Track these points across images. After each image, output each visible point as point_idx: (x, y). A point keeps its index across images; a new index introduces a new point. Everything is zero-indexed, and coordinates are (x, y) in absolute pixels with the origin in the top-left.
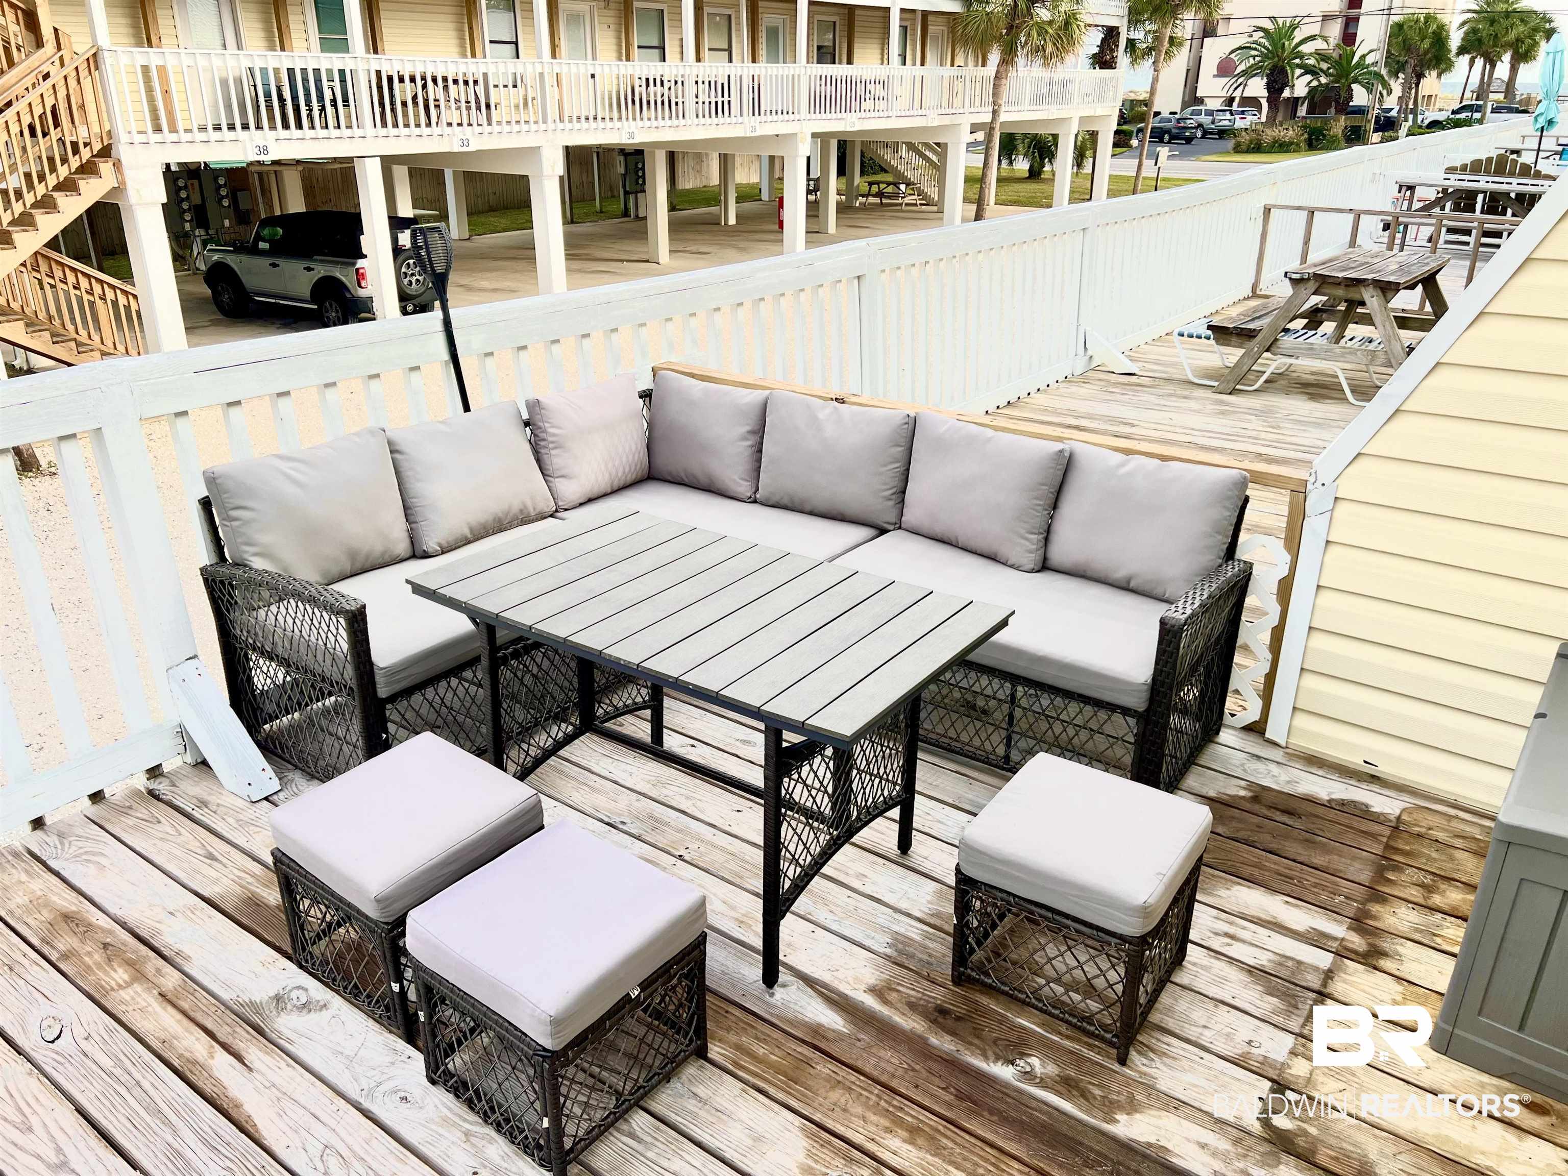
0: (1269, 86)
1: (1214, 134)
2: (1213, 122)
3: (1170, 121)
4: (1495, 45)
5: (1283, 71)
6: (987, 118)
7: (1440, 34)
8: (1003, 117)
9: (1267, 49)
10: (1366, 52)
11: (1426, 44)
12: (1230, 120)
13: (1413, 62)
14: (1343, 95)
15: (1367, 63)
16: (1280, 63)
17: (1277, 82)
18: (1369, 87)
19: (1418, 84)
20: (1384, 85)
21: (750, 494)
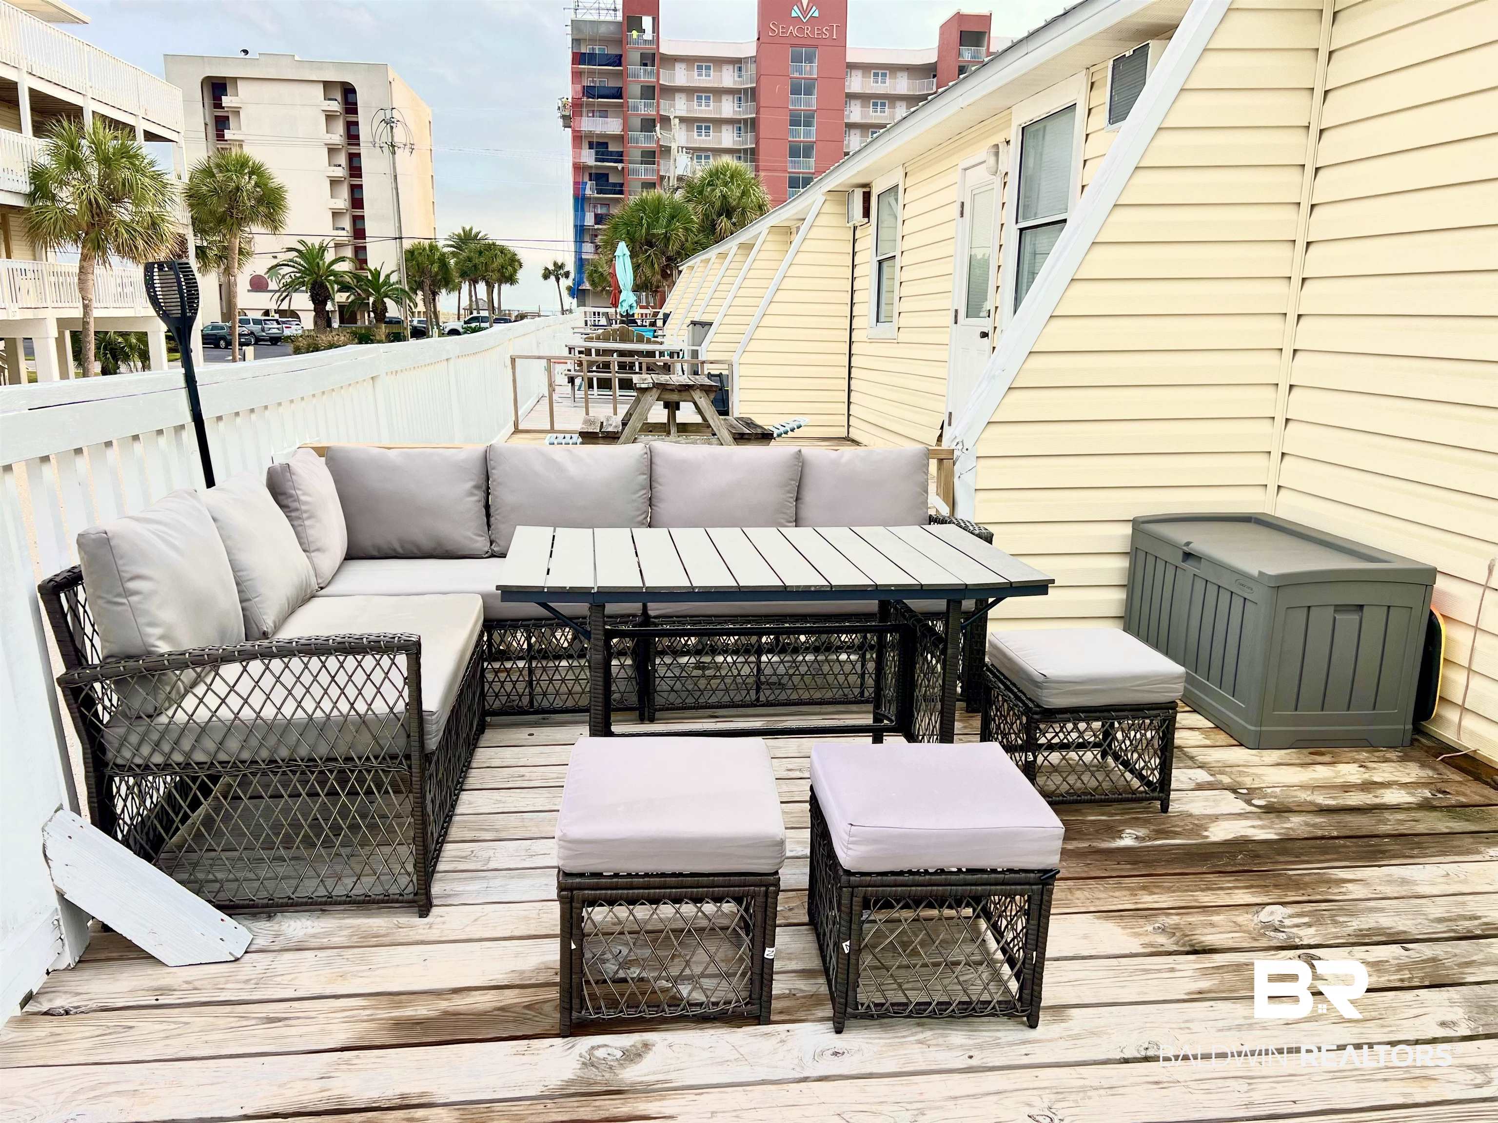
0: (314, 299)
1: (266, 341)
2: (263, 330)
3: (222, 328)
4: (487, 271)
5: (322, 286)
6: (78, 313)
7: (444, 260)
8: (96, 313)
9: (304, 267)
10: (389, 272)
11: (435, 268)
12: (278, 329)
13: (428, 282)
14: (380, 307)
15: (391, 282)
16: (319, 279)
17: (320, 295)
18: (398, 301)
19: (434, 300)
20: (411, 299)
21: (486, 549)
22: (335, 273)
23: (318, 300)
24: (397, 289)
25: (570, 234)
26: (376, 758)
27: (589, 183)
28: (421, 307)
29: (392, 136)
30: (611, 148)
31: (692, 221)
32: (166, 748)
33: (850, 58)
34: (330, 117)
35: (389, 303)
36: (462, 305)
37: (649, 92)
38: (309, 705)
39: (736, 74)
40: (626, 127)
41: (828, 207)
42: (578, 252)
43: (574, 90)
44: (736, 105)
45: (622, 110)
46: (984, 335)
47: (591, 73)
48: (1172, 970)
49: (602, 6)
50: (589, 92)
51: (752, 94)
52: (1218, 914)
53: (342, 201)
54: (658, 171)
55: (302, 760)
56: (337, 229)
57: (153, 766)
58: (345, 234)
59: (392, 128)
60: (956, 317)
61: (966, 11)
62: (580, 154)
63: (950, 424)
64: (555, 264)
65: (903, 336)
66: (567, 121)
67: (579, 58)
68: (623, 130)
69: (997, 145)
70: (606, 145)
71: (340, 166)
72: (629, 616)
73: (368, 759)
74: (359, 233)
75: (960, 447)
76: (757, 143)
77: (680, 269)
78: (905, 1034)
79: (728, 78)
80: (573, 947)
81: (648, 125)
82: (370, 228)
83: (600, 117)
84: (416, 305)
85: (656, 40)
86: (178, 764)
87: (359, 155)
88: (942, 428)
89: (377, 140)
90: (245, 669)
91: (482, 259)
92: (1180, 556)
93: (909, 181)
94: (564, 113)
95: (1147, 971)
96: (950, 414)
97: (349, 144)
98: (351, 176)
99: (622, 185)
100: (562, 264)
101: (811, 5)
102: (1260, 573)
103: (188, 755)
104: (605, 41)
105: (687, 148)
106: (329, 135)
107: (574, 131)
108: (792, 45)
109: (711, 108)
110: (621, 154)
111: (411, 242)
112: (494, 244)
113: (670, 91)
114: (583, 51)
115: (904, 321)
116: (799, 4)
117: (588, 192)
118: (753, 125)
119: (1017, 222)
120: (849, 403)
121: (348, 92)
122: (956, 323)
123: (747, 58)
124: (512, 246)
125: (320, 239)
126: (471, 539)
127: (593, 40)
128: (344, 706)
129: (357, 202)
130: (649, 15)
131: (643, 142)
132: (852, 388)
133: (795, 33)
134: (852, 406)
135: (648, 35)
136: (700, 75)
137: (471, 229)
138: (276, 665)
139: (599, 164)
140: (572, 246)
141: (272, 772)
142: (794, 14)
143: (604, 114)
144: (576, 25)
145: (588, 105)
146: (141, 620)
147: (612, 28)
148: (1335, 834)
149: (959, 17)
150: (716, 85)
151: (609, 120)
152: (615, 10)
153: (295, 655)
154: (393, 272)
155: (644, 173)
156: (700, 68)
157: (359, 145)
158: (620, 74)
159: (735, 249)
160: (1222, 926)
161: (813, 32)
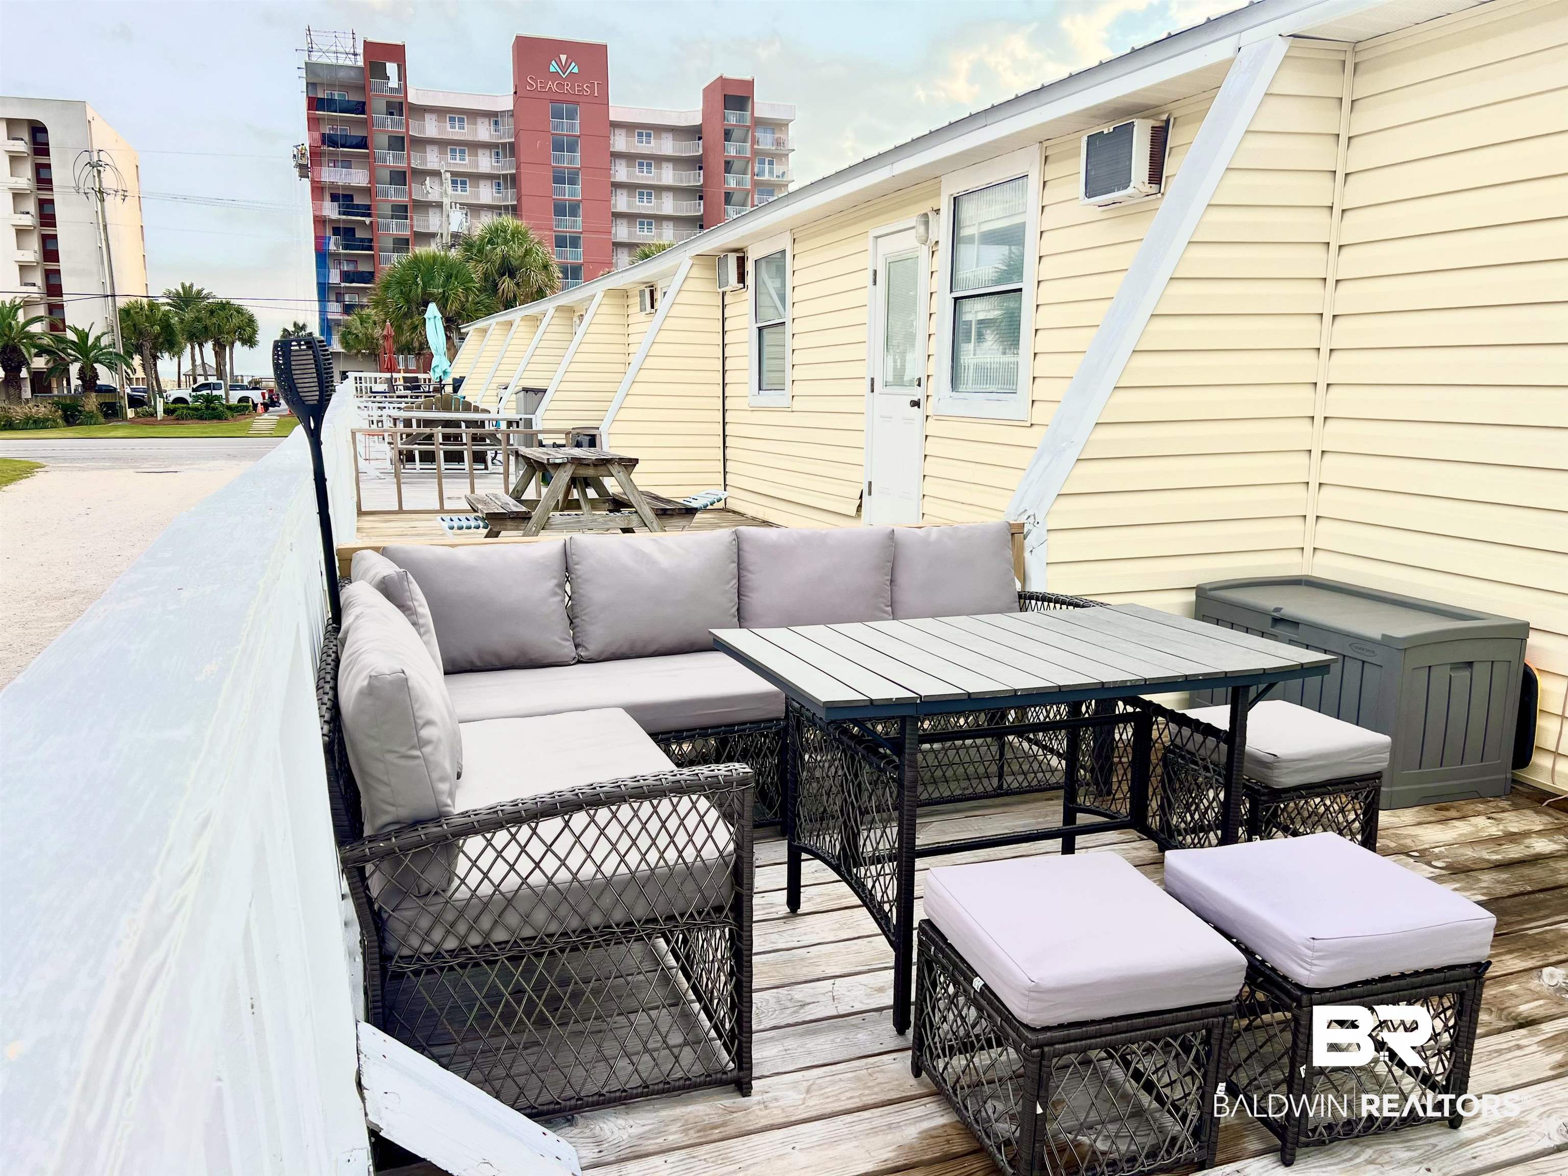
5: (15, 351)
10: (99, 334)
11: (156, 330)
13: (148, 345)
14: (89, 374)
15: (103, 345)
16: (11, 342)
17: (12, 360)
18: (111, 367)
19: (155, 365)
20: (129, 365)
21: (574, 654)
22: (31, 336)
23: (10, 365)
24: (110, 353)
25: (313, 292)
26: (700, 913)
27: (333, 238)
28: (140, 374)
29: (100, 181)
30: (357, 201)
31: (472, 280)
32: (462, 928)
33: (612, 117)
34: (15, 159)
35: (100, 369)
36: (183, 371)
37: (397, 143)
38: (633, 858)
39: (492, 128)
40: (373, 179)
41: (696, 272)
42: (323, 312)
43: (312, 138)
44: (493, 160)
45: (369, 162)
46: (916, 404)
47: (332, 120)
48: (1519, 1047)
49: (340, 49)
50: (330, 140)
51: (511, 149)
52: (1510, 983)
53: (32, 253)
54: (412, 226)
55: (618, 925)
56: (26, 284)
57: (445, 954)
58: (36, 291)
59: (99, 172)
60: (872, 385)
61: (727, 76)
62: (321, 205)
63: (870, 494)
64: (295, 325)
65: (797, 405)
66: (303, 171)
67: (314, 104)
68: (370, 183)
69: (926, 214)
70: (350, 197)
71: (28, 213)
72: (771, 720)
73: (691, 915)
74: (53, 288)
75: (1031, 520)
76: (519, 199)
77: (463, 331)
78: (1349, 1156)
79: (483, 132)
80: (1039, 1110)
81: (399, 178)
82: (68, 284)
83: (342, 167)
84: (134, 371)
85: (403, 88)
86: (475, 947)
87: (52, 202)
88: (861, 497)
89: (81, 185)
90: (567, 823)
91: (214, 320)
92: (1269, 621)
93: (799, 248)
94: (300, 162)
95: (1500, 1052)
96: (870, 483)
97: (38, 189)
98: (42, 225)
99: (371, 240)
100: (304, 325)
101: (570, 61)
102: (1384, 636)
103: (487, 935)
104: (345, 87)
105: (460, 204)
106: (14, 179)
107: (313, 182)
108: (552, 101)
109: (467, 162)
110: (368, 207)
111: (126, 300)
112: (228, 303)
113: (421, 143)
114: (320, 96)
115: (798, 389)
116: (557, 59)
117: (332, 247)
118: (513, 181)
119: (951, 291)
120: (725, 473)
121: (37, 131)
122: (872, 391)
123: (504, 111)
124: (250, 307)
125: (12, 296)
126: (560, 645)
127: (331, 86)
128: (671, 855)
129: (50, 253)
130: (394, 62)
131: (394, 195)
132: (727, 457)
133: (554, 88)
134: (728, 476)
135: (394, 83)
136: (453, 127)
137: (191, 286)
138: (603, 815)
139: (344, 217)
140: (316, 306)
141: (582, 944)
142: (552, 69)
143: (347, 164)
144: (310, 68)
145: (331, 154)
146: (435, 775)
147: (352, 74)
148: (1529, 888)
149: (723, 82)
150: (470, 138)
151: (353, 171)
152: (355, 54)
153: (625, 801)
154: (104, 334)
155: (396, 228)
156: (452, 120)
157: (52, 190)
158: (364, 122)
159: (551, 312)
160: (1523, 995)
161: (573, 88)
